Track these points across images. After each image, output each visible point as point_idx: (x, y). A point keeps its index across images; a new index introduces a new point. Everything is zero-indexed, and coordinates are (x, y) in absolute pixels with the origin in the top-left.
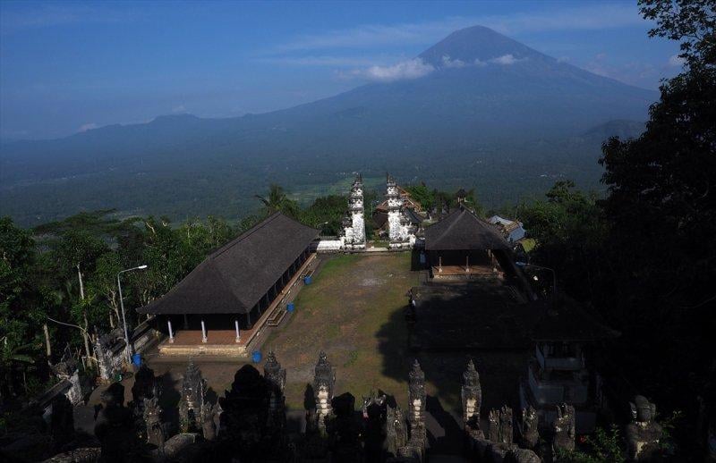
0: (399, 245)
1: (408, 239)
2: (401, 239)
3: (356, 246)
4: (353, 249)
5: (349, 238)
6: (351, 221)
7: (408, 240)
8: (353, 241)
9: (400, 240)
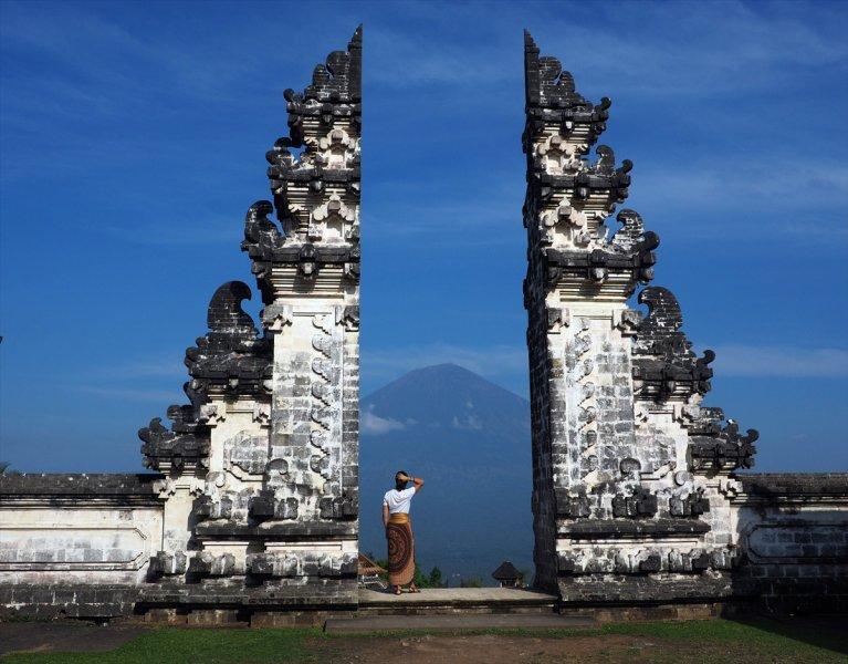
0: (632, 552)
1: (698, 504)
2: (644, 502)
3: (285, 555)
4: (258, 576)
5: (229, 487)
6: (265, 350)
7: (693, 512)
8: (262, 508)
9: (637, 515)
